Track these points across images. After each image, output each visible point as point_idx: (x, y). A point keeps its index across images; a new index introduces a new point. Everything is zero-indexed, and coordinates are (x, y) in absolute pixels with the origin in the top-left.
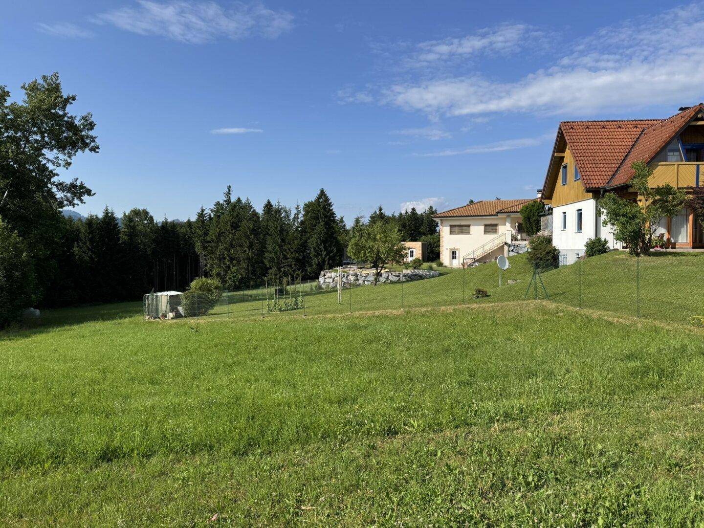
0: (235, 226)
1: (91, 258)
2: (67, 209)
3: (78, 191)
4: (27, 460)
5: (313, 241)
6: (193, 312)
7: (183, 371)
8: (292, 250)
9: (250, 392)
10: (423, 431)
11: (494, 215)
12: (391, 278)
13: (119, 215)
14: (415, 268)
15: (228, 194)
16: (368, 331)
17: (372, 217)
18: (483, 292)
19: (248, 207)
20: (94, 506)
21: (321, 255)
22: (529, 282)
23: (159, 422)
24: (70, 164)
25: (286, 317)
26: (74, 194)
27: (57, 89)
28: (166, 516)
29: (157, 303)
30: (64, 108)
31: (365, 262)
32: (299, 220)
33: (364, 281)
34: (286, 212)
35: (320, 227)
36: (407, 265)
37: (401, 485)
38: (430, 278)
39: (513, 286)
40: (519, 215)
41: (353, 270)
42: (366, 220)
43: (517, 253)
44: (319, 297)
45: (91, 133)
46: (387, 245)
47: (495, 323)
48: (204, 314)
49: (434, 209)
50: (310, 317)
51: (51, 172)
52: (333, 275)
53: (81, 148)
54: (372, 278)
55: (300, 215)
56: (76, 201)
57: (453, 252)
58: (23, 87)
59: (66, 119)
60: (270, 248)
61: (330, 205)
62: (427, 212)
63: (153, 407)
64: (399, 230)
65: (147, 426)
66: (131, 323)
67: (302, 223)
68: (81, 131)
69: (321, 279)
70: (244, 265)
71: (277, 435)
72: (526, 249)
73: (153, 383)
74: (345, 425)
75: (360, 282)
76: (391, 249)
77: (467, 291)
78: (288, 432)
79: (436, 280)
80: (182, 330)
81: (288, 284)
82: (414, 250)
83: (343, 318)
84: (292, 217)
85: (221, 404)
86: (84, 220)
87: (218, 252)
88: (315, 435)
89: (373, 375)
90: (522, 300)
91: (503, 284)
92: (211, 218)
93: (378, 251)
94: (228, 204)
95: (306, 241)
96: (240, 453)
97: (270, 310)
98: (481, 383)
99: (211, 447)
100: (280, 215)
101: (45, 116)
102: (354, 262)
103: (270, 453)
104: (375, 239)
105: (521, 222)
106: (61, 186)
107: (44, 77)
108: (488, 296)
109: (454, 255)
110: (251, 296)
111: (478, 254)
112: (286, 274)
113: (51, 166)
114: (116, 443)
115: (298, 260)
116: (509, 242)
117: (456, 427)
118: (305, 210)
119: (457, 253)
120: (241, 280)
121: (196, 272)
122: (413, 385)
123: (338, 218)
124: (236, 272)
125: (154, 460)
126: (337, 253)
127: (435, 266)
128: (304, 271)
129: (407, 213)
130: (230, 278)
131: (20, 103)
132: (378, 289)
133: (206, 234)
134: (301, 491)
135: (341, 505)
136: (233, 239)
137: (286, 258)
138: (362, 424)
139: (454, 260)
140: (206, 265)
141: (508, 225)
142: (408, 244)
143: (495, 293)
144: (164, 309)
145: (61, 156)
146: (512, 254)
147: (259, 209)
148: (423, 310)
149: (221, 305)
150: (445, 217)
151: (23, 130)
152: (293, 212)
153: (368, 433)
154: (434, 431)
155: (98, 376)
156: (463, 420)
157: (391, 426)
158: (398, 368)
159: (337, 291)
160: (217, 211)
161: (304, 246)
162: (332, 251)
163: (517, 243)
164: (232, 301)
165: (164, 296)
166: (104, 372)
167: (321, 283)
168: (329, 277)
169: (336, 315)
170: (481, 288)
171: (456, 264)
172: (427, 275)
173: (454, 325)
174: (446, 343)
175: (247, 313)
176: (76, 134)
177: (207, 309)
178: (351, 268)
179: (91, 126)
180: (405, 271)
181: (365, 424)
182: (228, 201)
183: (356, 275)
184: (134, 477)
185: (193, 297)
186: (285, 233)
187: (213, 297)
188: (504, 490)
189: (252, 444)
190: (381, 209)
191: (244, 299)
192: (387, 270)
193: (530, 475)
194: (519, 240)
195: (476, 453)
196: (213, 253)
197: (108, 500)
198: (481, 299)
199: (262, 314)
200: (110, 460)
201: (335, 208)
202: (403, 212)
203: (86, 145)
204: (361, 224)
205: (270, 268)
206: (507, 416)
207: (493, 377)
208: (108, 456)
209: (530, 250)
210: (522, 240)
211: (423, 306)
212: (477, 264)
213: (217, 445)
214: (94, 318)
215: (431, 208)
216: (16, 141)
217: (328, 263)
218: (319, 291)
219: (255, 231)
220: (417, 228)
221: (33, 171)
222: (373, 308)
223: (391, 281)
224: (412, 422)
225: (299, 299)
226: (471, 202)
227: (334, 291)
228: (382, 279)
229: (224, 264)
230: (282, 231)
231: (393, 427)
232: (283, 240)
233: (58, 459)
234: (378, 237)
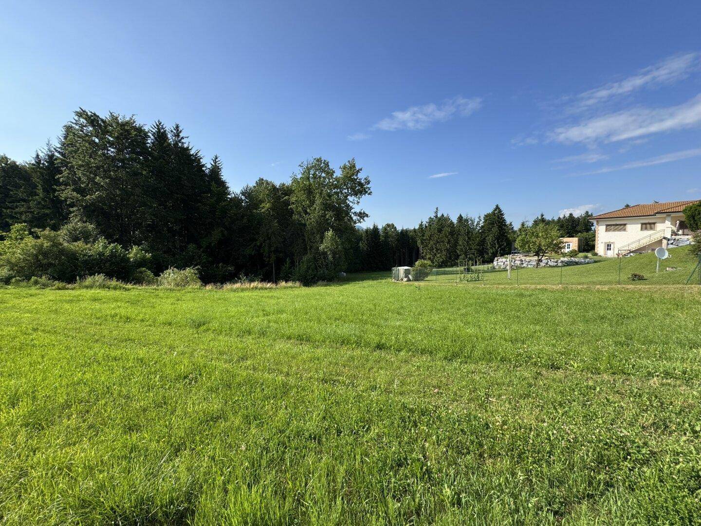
0: (440, 231)
1: (367, 249)
2: (358, 225)
3: (362, 215)
4: (346, 341)
5: (490, 239)
6: (416, 279)
7: (414, 309)
8: (475, 244)
9: (452, 327)
10: (582, 371)
11: (653, 215)
12: (550, 263)
13: (380, 227)
14: (571, 257)
15: (436, 212)
16: (532, 298)
17: (535, 221)
18: (639, 276)
19: (448, 219)
20: (375, 369)
21: (495, 247)
22: (692, 270)
23: (403, 334)
24: (359, 202)
25: (471, 285)
26: (361, 217)
27: (354, 166)
28: (410, 383)
29: (398, 274)
30: (357, 175)
31: (529, 251)
32: (480, 226)
33: (528, 265)
34: (471, 220)
35: (495, 229)
36: (564, 255)
37: (565, 403)
38: (585, 264)
39: (673, 273)
40: (681, 214)
41: (518, 257)
42: (530, 224)
43: (677, 245)
44: (493, 274)
45: (368, 186)
46: (547, 240)
47: (652, 301)
48: (422, 280)
49: (590, 213)
50: (488, 286)
51: (351, 207)
52: (504, 260)
53: (364, 194)
54: (535, 263)
55: (481, 222)
56: (362, 220)
57: (608, 245)
58: (340, 168)
59: (358, 180)
60: (460, 243)
61: (502, 215)
62: (583, 216)
63: (400, 326)
64: (558, 230)
65: (397, 335)
66: (385, 282)
67: (482, 227)
68: (364, 186)
69: (495, 263)
70: (444, 253)
71: (471, 353)
72: (688, 243)
73: (398, 314)
74: (518, 356)
75: (524, 265)
76: (551, 243)
77: (621, 275)
78: (477, 353)
79: (591, 266)
80: (412, 288)
81: (473, 265)
82: (571, 244)
83: (511, 289)
84: (475, 224)
85: (435, 330)
86: (364, 230)
87: (430, 246)
88: (496, 358)
89: (538, 328)
90: (683, 284)
91: (660, 270)
92: (426, 227)
93: (540, 245)
94: (436, 218)
95: (484, 239)
96: (449, 359)
97: (461, 280)
98: (638, 345)
99: (431, 353)
100: (468, 222)
101: (349, 180)
102: (521, 252)
103: (466, 363)
104: (537, 236)
105: (683, 219)
106: (355, 213)
107: (349, 161)
108: (645, 279)
109: (609, 247)
110: (448, 271)
111: (634, 247)
112: (470, 259)
113: (351, 204)
114: (383, 341)
115: (478, 250)
116: (669, 237)
117: (614, 373)
118: (484, 219)
119: (612, 246)
120: (442, 262)
121: (418, 256)
122: (571, 339)
123: (508, 223)
124: (440, 258)
125: (402, 353)
126: (507, 245)
127: (591, 255)
128: (483, 257)
129: (564, 217)
130: (436, 261)
131: (339, 176)
132: (539, 270)
133: (423, 236)
134: (489, 389)
135: (517, 405)
136: (438, 238)
137: (471, 249)
138: (530, 358)
139: (609, 251)
140: (423, 253)
141: (668, 223)
142: (565, 239)
143: (653, 277)
144: (402, 276)
145: (356, 199)
146: (671, 246)
147: (455, 220)
148: (579, 287)
149: (432, 275)
150: (600, 219)
151: (340, 188)
152: (477, 220)
153: (535, 364)
154: (592, 372)
155: (372, 307)
156: (620, 370)
157: (554, 363)
158: (558, 325)
159: (507, 271)
160: (430, 223)
161: (483, 242)
162: (503, 245)
163: (677, 237)
164: (438, 274)
165: (402, 269)
166: (375, 305)
167: (495, 265)
168: (500, 262)
169: (507, 287)
170: (637, 273)
171: (610, 254)
172: (582, 262)
173: (609, 300)
174: (602, 313)
175: (447, 281)
176: (362, 187)
177: (424, 277)
178: (517, 256)
179: (368, 182)
180: (562, 259)
181: (533, 358)
182: (436, 216)
183: (522, 261)
184: (392, 359)
185: (417, 270)
186: (470, 234)
187: (428, 271)
188: (667, 430)
189: (455, 356)
190: (542, 216)
191: (445, 273)
192: (547, 257)
193: (697, 425)
194: (680, 235)
195: (635, 396)
196: (427, 246)
197: (381, 368)
198: (637, 282)
199: (456, 282)
200: (380, 349)
201: (506, 217)
202: (562, 217)
203: (366, 192)
204: (526, 226)
205: (460, 255)
206: (667, 374)
207: (651, 342)
208: (380, 347)
209: (693, 243)
210: (683, 235)
211: (579, 284)
212: (632, 254)
213: (435, 352)
214: (368, 279)
215: (587, 212)
216: (337, 193)
217: (500, 253)
218: (493, 270)
219: (452, 233)
220: (574, 228)
221: (344, 207)
222: (535, 283)
223: (550, 265)
224: (573, 363)
225: (480, 275)
226: (628, 206)
227: (504, 271)
228: (542, 264)
229: (433, 252)
230: (468, 232)
231: (555, 364)
232: (469, 238)
233: (358, 344)
234: (540, 235)
